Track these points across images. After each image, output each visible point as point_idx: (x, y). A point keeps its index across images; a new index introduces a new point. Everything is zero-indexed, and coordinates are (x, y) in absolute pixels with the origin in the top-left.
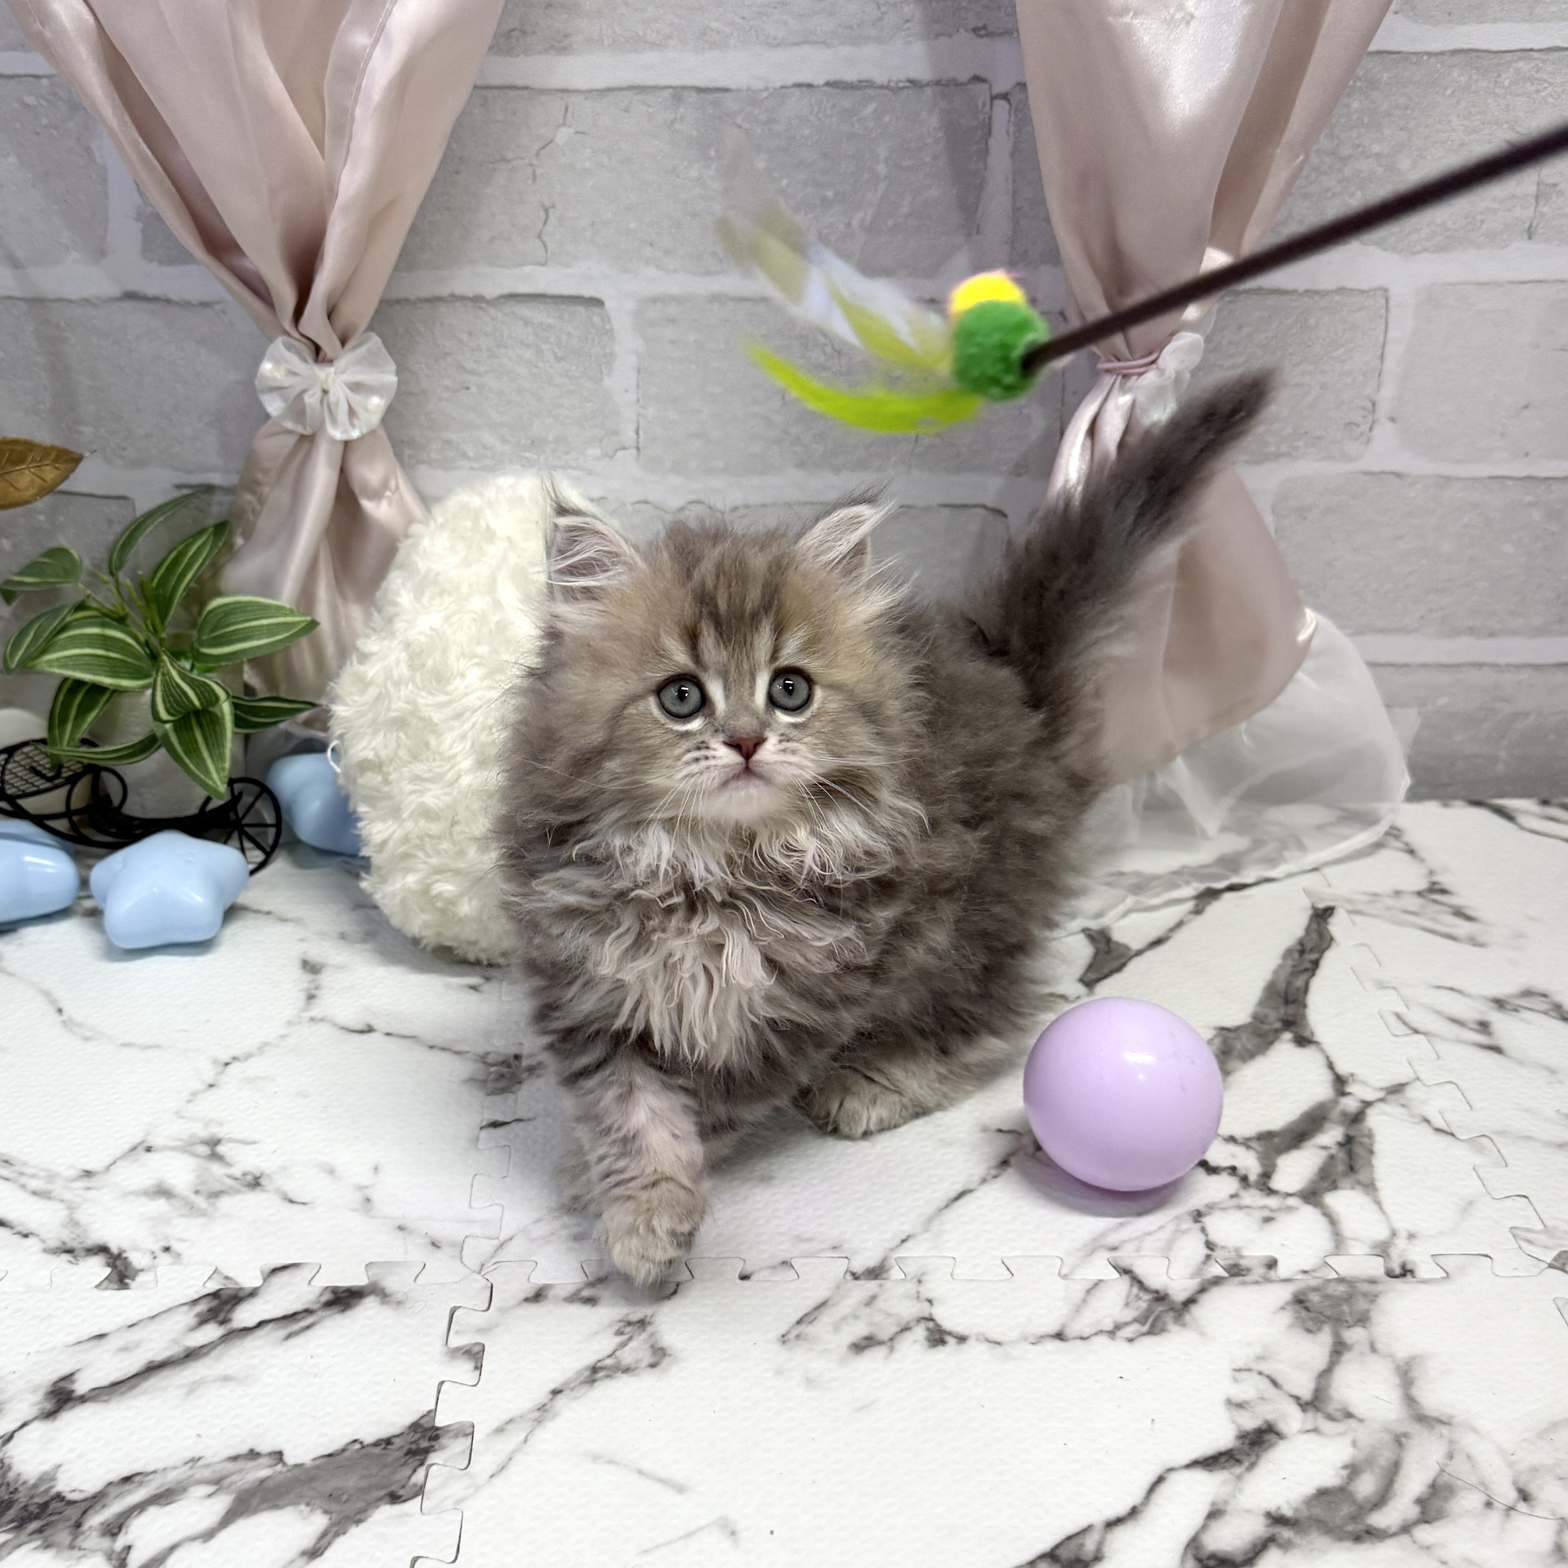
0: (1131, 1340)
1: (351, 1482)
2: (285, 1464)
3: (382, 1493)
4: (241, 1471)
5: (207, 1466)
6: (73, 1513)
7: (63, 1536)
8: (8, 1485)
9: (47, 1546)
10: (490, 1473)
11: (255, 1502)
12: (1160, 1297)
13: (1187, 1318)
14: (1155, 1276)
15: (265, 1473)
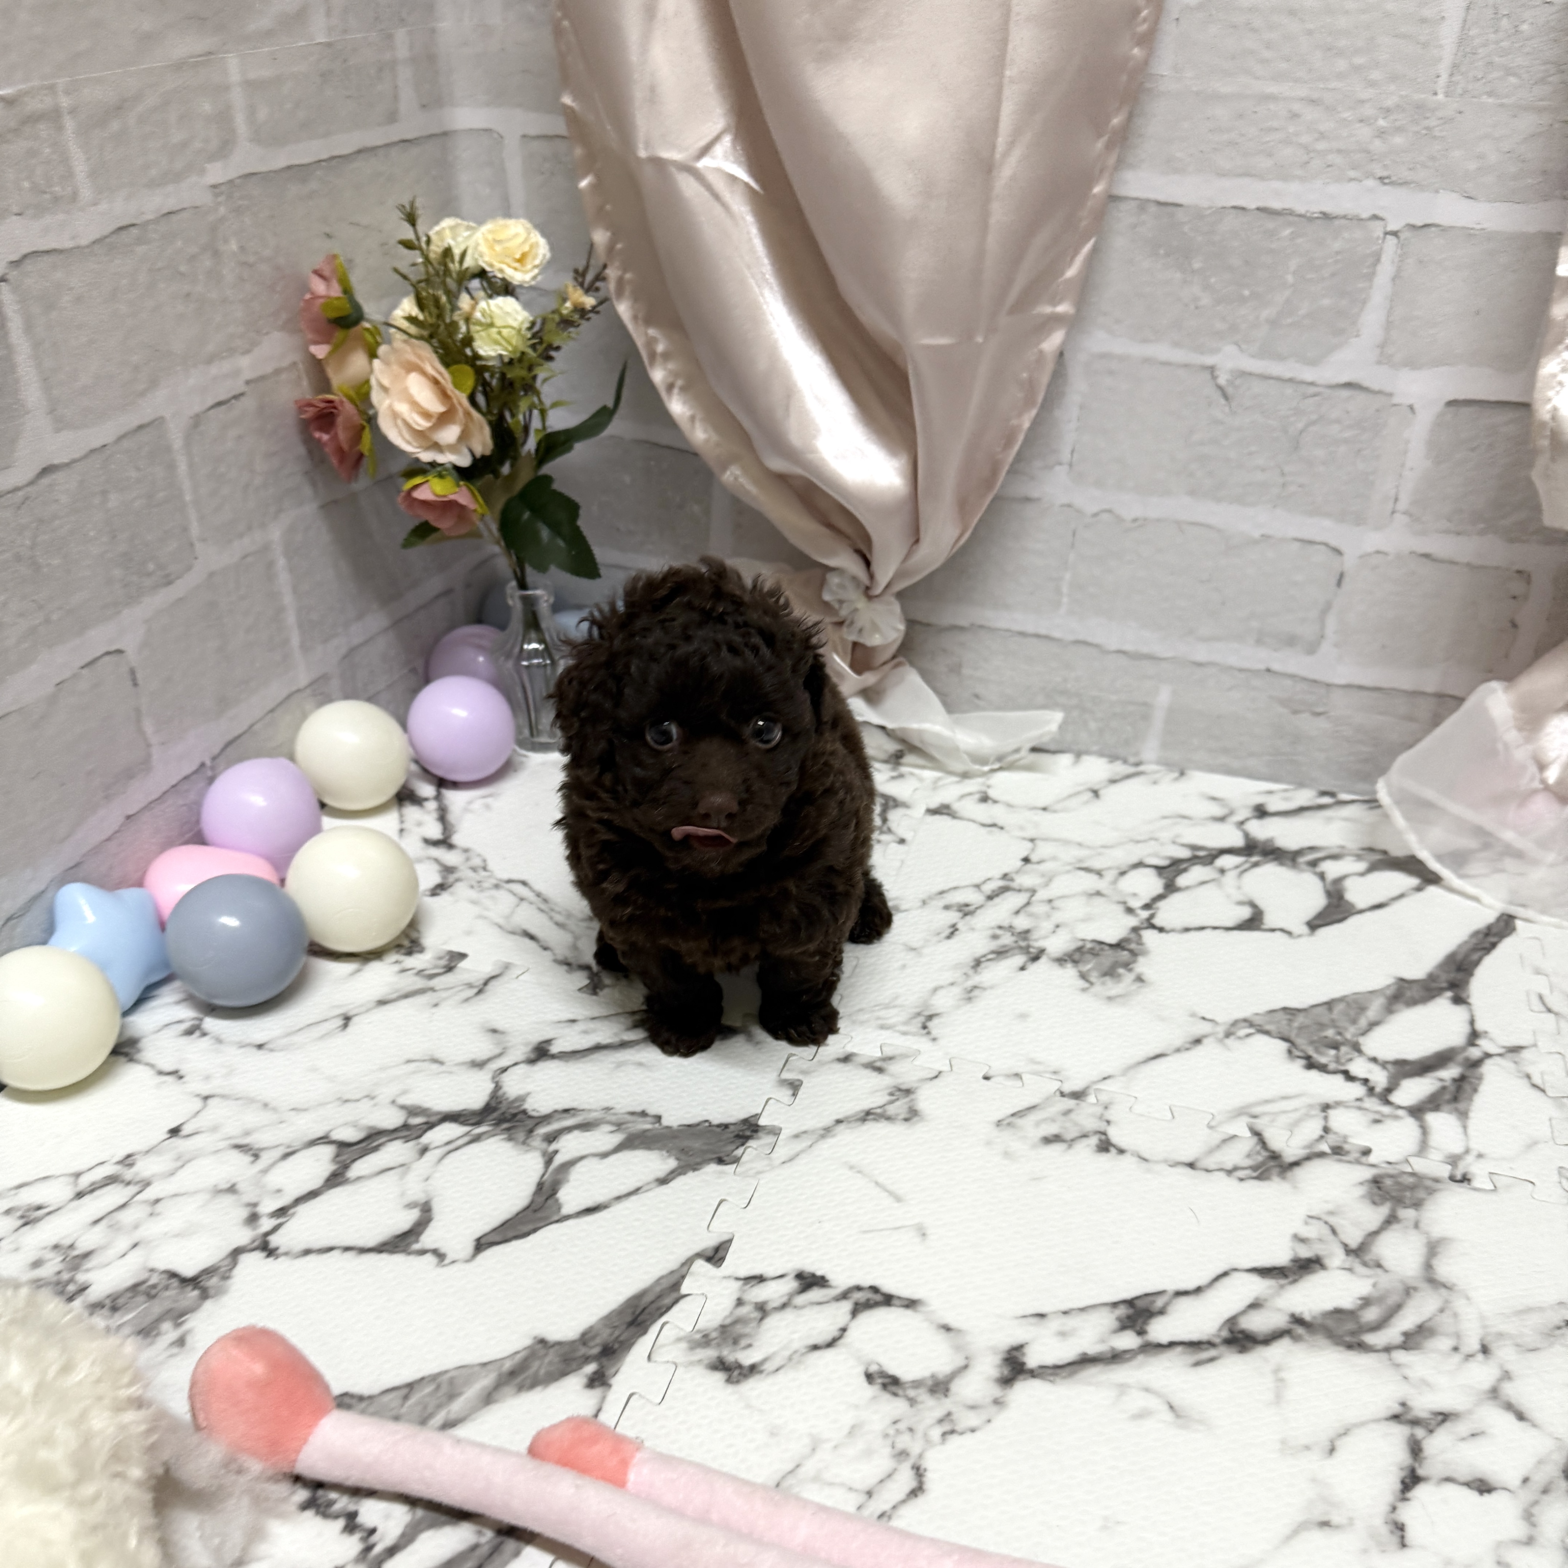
0: (1241, 1180)
1: (697, 1144)
2: (660, 1124)
3: (714, 1156)
4: (633, 1122)
5: (615, 1114)
6: (530, 1123)
7: (521, 1136)
8: (497, 1098)
9: (510, 1139)
10: (783, 1160)
11: (637, 1142)
12: (1275, 1156)
13: (1289, 1174)
14: (1277, 1140)
15: (648, 1126)
